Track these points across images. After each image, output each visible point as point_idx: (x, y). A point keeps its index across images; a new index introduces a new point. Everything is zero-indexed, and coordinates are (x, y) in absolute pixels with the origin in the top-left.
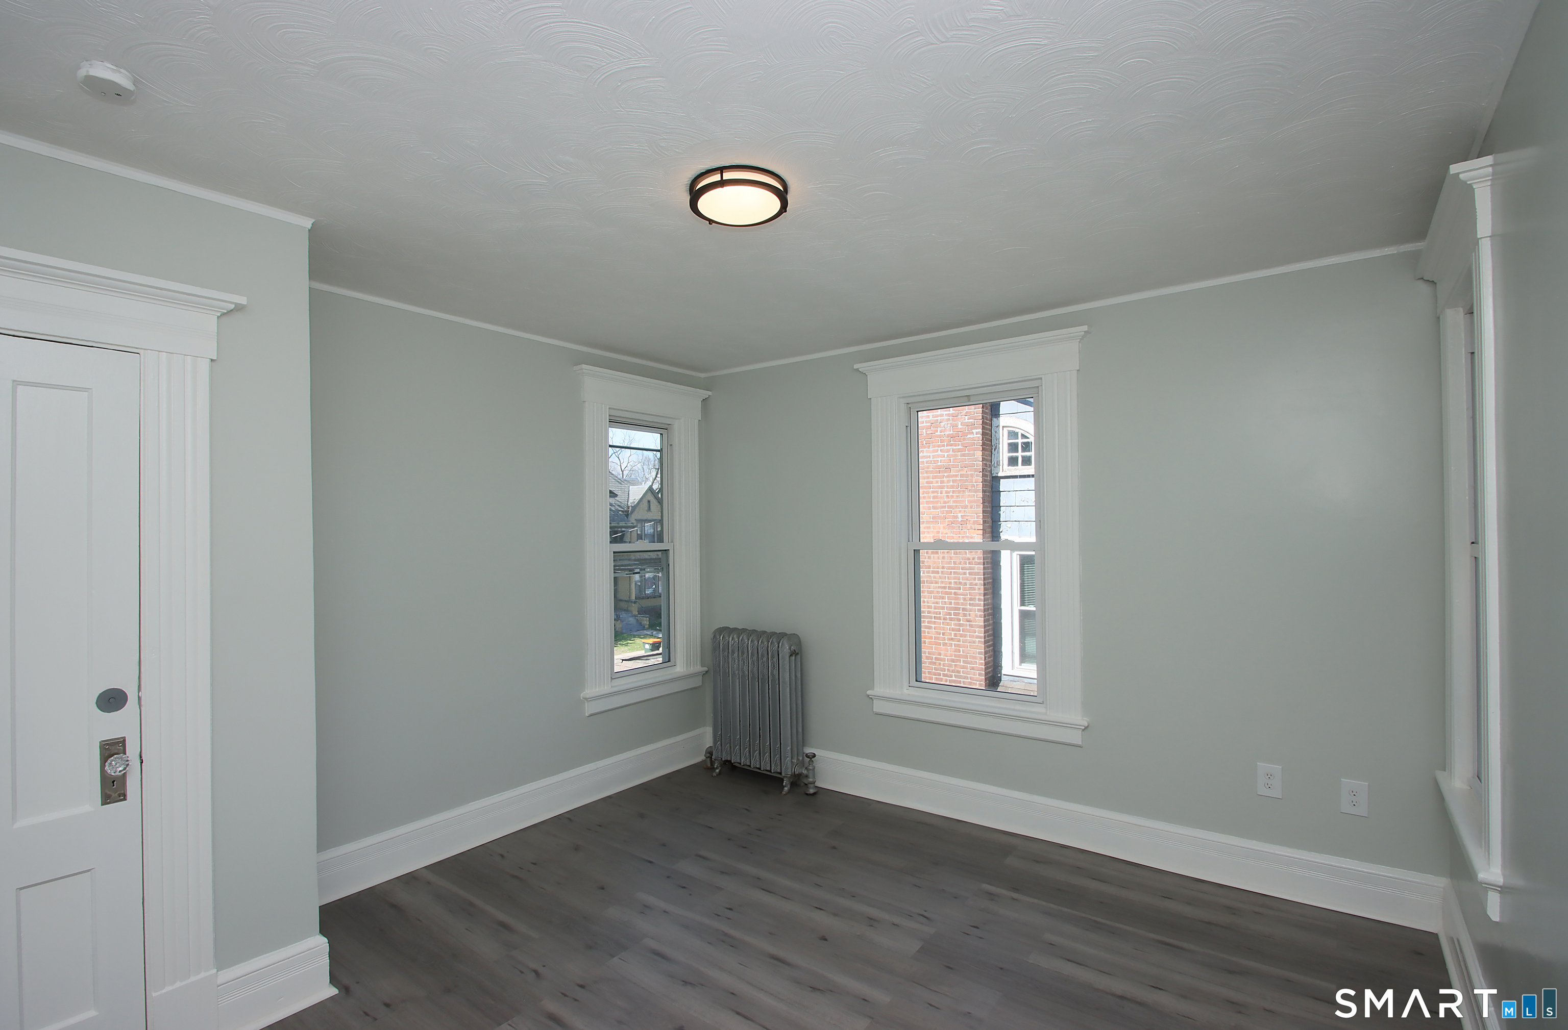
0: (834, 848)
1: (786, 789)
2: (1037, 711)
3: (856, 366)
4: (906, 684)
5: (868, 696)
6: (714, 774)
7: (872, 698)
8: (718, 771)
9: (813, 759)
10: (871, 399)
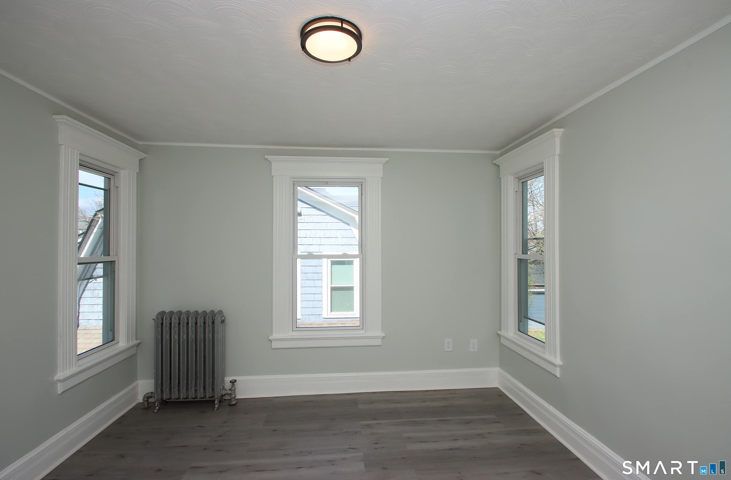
0: (275, 430)
1: (216, 406)
2: (361, 333)
3: (266, 157)
4: (291, 330)
5: (270, 340)
6: (156, 411)
7: (271, 341)
8: (157, 408)
9: (234, 383)
10: (273, 176)
